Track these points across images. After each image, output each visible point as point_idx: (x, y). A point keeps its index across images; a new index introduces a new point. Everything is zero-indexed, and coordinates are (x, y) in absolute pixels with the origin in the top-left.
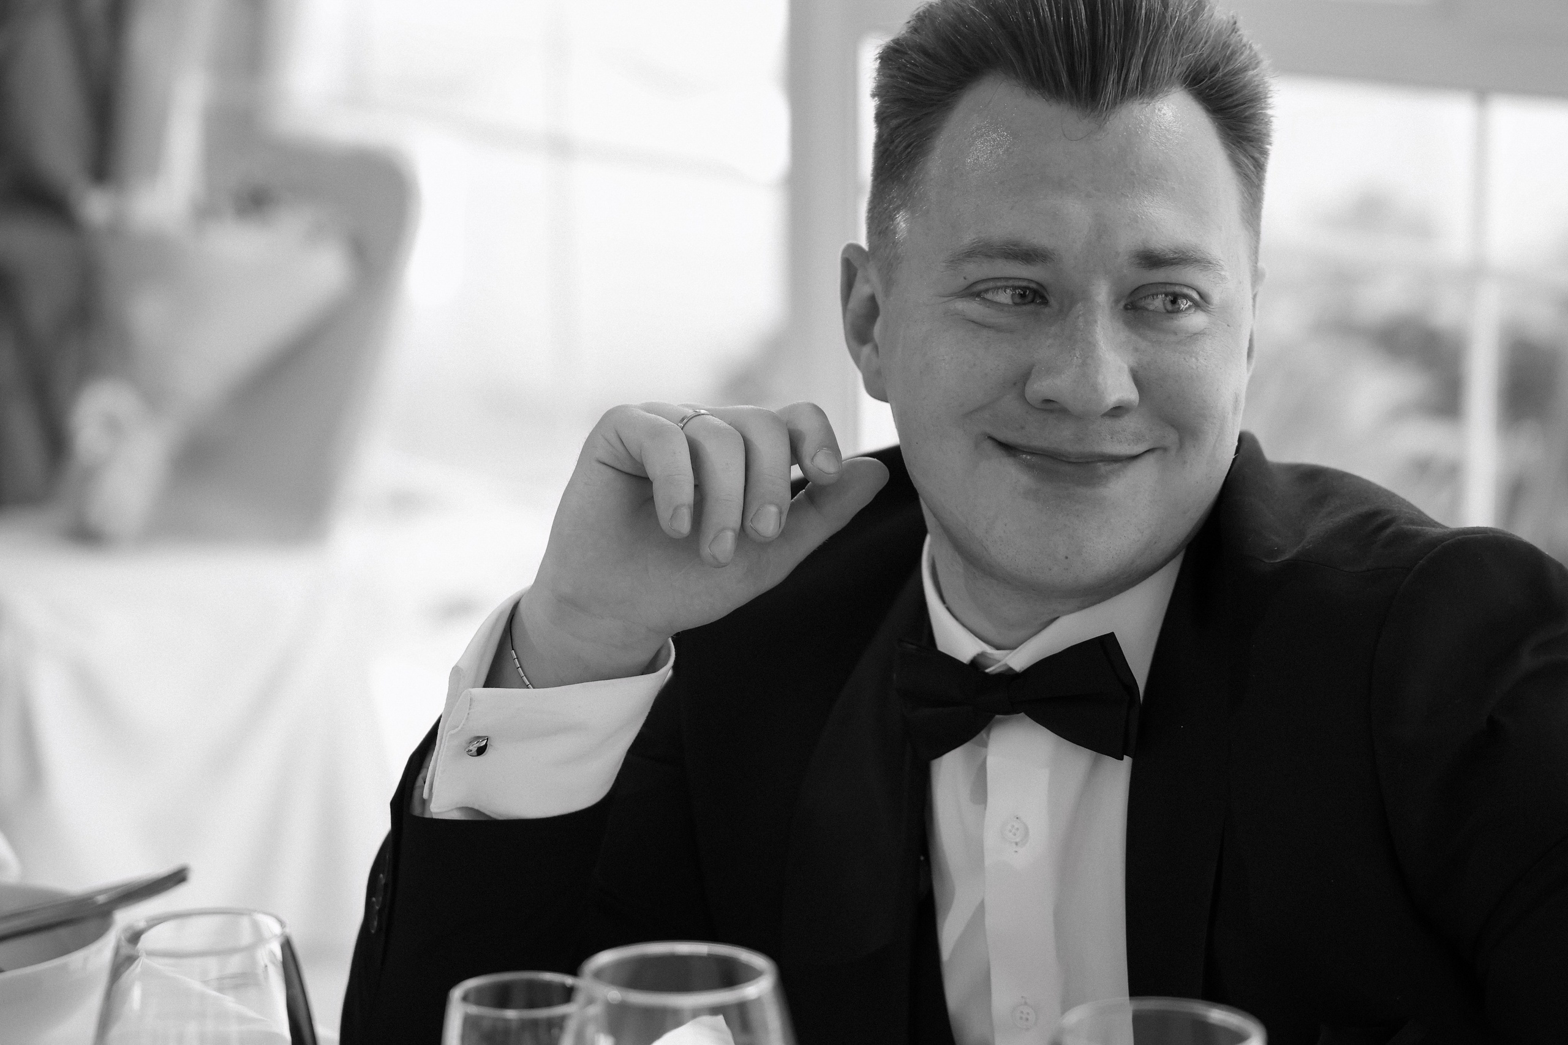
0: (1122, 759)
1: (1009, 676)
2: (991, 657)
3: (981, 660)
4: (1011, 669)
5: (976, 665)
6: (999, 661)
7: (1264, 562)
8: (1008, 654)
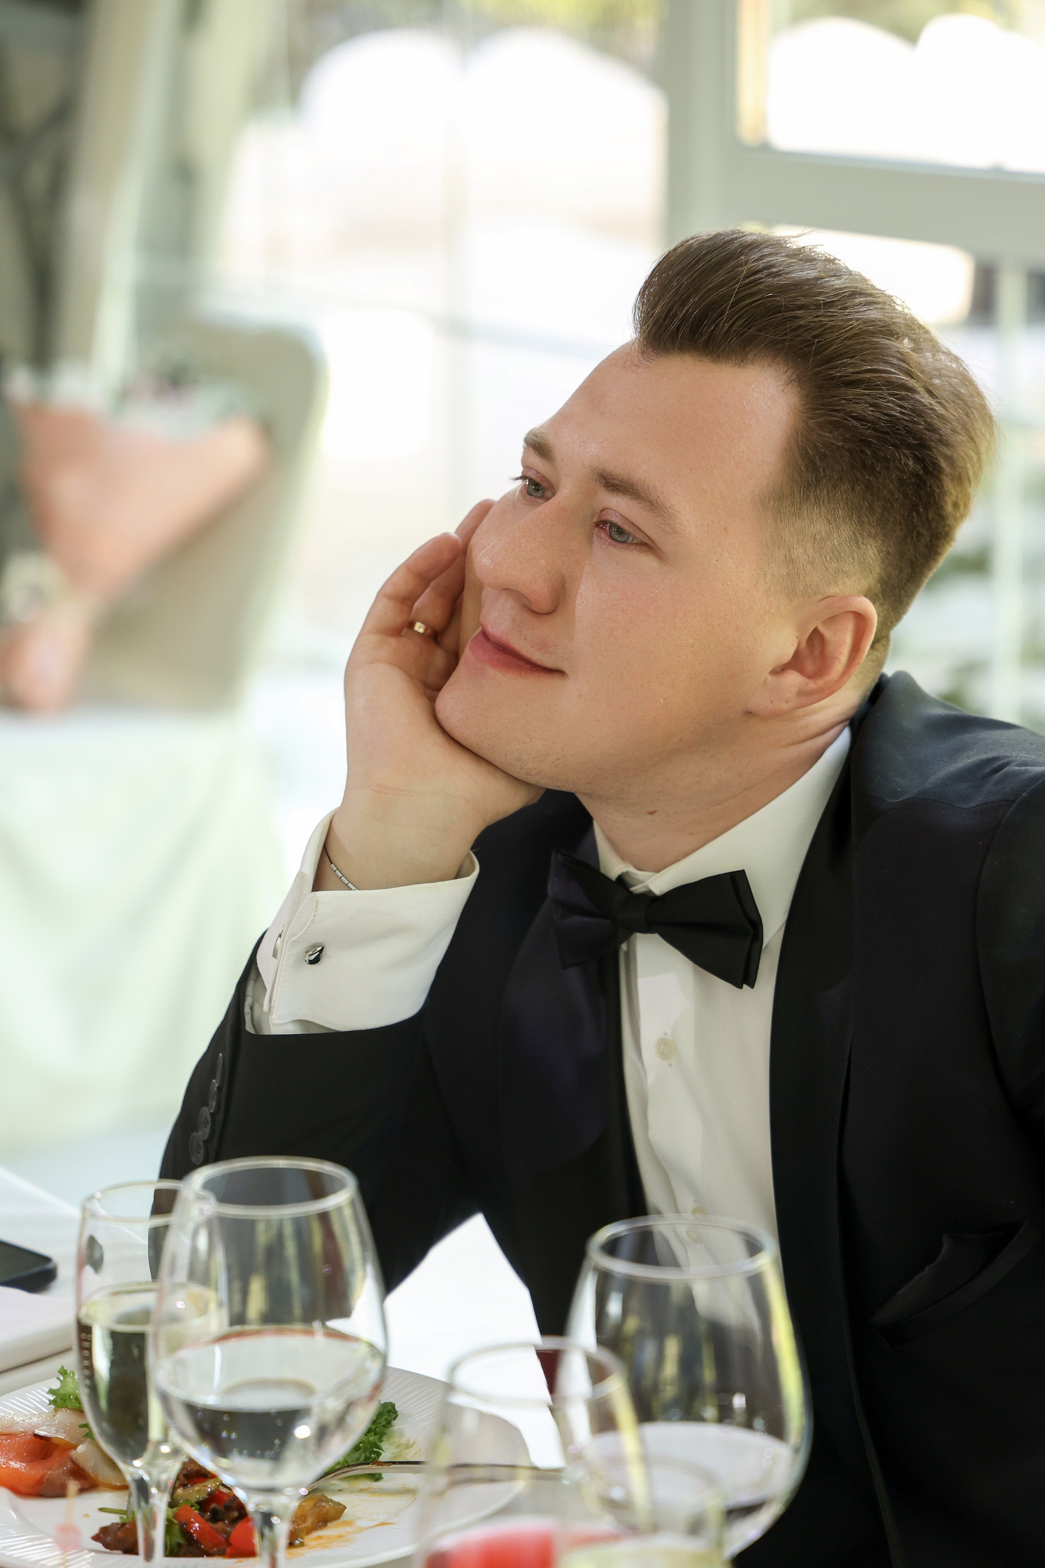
0: (741, 987)
1: (648, 898)
2: (634, 876)
3: (627, 878)
4: (650, 891)
5: (622, 882)
6: (642, 882)
7: (887, 801)
8: (652, 876)
